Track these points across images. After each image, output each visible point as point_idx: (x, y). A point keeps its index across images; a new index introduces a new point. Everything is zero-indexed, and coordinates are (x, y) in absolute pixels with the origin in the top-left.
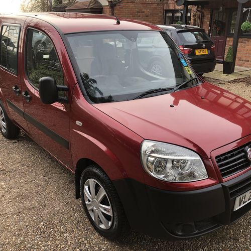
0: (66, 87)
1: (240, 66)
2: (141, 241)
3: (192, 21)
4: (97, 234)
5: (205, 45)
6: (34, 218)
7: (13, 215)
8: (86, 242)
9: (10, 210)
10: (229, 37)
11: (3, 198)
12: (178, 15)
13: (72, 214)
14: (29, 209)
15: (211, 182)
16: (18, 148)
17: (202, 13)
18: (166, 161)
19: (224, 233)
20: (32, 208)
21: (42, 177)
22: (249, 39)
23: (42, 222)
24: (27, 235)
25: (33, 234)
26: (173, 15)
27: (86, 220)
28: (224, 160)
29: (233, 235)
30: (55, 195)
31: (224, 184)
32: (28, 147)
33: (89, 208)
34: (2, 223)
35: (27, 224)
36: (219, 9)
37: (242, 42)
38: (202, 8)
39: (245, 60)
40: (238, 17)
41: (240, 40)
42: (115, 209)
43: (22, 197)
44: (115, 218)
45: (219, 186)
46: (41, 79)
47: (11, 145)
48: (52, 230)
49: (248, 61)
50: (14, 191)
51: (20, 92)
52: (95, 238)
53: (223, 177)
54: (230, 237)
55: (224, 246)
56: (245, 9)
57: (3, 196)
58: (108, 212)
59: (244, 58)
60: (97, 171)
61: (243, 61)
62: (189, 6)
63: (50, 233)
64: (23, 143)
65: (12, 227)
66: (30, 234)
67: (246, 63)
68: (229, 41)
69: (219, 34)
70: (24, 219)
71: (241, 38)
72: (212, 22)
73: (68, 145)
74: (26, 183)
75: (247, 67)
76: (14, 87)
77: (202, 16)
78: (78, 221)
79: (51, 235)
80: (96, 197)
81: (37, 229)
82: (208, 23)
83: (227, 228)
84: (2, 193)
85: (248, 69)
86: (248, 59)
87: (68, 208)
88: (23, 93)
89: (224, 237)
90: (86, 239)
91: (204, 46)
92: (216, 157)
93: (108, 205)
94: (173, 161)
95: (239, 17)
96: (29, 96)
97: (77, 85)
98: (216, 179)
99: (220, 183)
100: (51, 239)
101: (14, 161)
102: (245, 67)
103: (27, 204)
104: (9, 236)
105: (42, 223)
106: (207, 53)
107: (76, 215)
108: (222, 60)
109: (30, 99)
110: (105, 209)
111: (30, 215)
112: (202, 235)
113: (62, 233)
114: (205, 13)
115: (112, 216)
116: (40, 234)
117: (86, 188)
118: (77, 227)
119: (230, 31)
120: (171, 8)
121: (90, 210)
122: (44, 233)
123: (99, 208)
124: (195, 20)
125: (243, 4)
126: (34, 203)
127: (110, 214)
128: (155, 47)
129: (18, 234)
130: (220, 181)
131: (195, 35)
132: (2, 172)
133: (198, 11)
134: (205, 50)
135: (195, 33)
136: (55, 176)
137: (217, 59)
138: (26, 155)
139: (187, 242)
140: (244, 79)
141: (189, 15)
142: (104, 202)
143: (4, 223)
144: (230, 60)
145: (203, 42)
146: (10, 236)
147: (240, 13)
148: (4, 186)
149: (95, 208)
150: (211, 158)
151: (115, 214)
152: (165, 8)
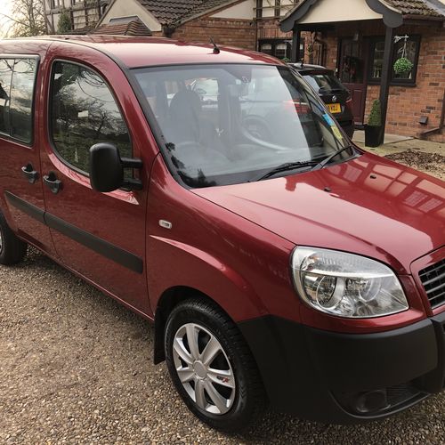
0: (139, 161)
1: (391, 133)
2: (283, 433)
3: (306, 58)
4: (201, 425)
5: (337, 96)
6: (80, 402)
7: (39, 400)
8: (184, 440)
9: (32, 391)
10: (371, 85)
11: (15, 371)
12: (283, 47)
13: (149, 392)
14: (68, 387)
15: (414, 315)
16: (27, 280)
17: (324, 45)
18: (335, 280)
19: (423, 412)
20: (72, 386)
21: (81, 330)
22: (403, 88)
23: (96, 408)
24: (71, 433)
25: (84, 431)
26: (273, 47)
27: (177, 401)
28: (431, 277)
29: (439, 413)
30: (111, 360)
31: (435, 319)
32: (46, 278)
33: (184, 379)
34: (21, 415)
35: (69, 414)
36: (352, 37)
37: (393, 94)
38: (324, 36)
39: (400, 124)
40: (387, 51)
41: (391, 89)
42: (240, 374)
43: (50, 367)
44: (241, 390)
45: (427, 322)
46: (93, 148)
47: (14, 275)
48: (117, 422)
49: (405, 125)
50: (34, 356)
51: (37, 177)
52: (200, 432)
53: (432, 305)
54: (435, 417)
55: (427, 432)
56: (398, 38)
57: (15, 366)
58: (227, 381)
59: (398, 121)
60: (203, 309)
61: (396, 124)
62: (302, 33)
63: (115, 427)
64: (34, 271)
65: (41, 420)
66: (77, 431)
67: (401, 128)
68: (371, 92)
69: (354, 80)
70: (61, 406)
71: (392, 86)
72: (342, 60)
73: (139, 266)
74: (54, 341)
75: (404, 135)
76: (24, 168)
77: (323, 50)
78: (163, 404)
79: (117, 431)
80: (200, 356)
81: (90, 422)
82: (335, 61)
83: (426, 402)
84: (12, 361)
85: (405, 138)
86: (404, 121)
87: (139, 382)
88: (45, 177)
89: (424, 418)
90: (183, 434)
91: (334, 98)
92: (420, 272)
93: (226, 368)
94: (347, 281)
95: (389, 51)
96: (57, 182)
97: (159, 158)
98: (422, 311)
99: (428, 317)
100: (119, 438)
101: (25, 303)
102: (400, 134)
103: (61, 378)
104: (38, 437)
105: (97, 411)
106: (339, 111)
107: (155, 393)
108: (361, 124)
109: (61, 187)
110: (219, 377)
111: (72, 397)
112: (387, 417)
113: (137, 426)
114: (329, 45)
115: (234, 387)
116: (96, 430)
117: (179, 341)
118: (163, 415)
119: (372, 74)
120: (269, 36)
121: (185, 382)
122: (104, 428)
123: (206, 377)
124: (311, 56)
125: (395, 29)
126: (75, 375)
127: (231, 384)
128: (250, 101)
129: (56, 434)
130: (429, 314)
131: (317, 79)
132: (6, 324)
133: (316, 40)
134: (335, 105)
135: (318, 76)
136: (105, 328)
137: (356, 123)
138: (45, 292)
139: (363, 429)
140: (402, 154)
141: (301, 48)
142: (218, 363)
143: (25, 416)
144: (376, 123)
145: (333, 92)
146: (41, 437)
147: (390, 44)
148: (13, 349)
149: (198, 377)
150: (411, 275)
151: (241, 384)
152: (259, 37)
